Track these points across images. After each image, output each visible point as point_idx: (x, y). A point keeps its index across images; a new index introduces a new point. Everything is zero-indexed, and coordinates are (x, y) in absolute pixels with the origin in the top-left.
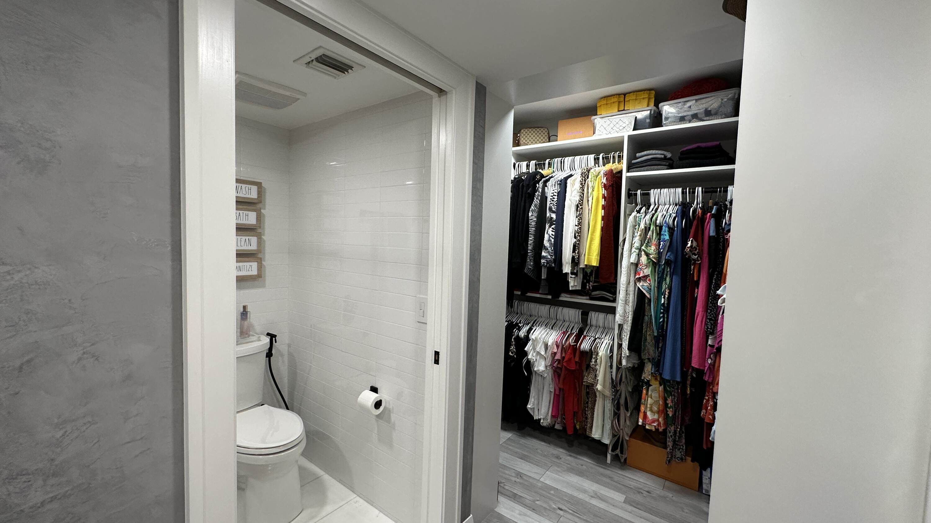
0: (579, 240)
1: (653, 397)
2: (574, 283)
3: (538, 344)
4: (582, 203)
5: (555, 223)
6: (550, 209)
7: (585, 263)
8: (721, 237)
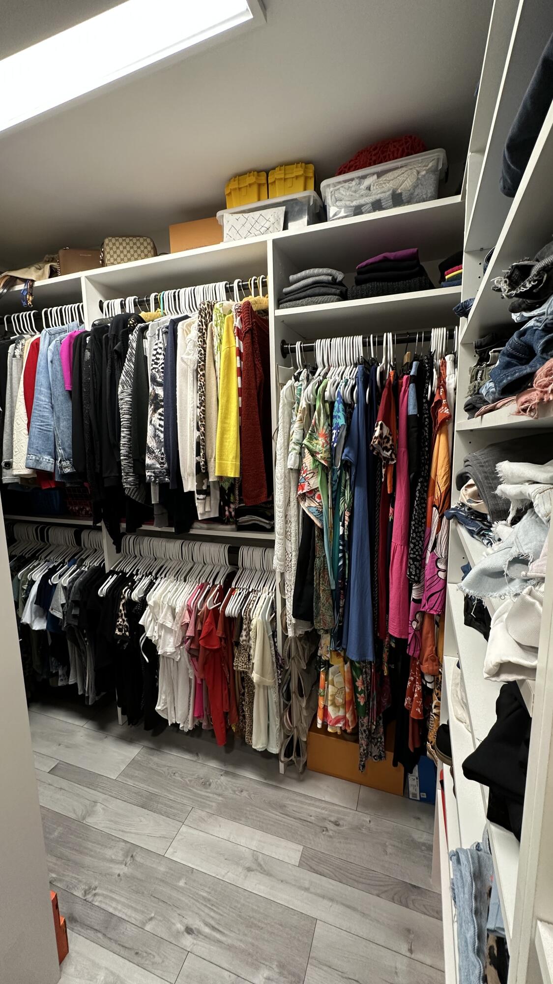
0: (204, 434)
1: (335, 684)
2: (204, 508)
3: (161, 610)
4: (204, 365)
5: (162, 403)
6: (154, 379)
7: (216, 474)
8: (426, 416)
